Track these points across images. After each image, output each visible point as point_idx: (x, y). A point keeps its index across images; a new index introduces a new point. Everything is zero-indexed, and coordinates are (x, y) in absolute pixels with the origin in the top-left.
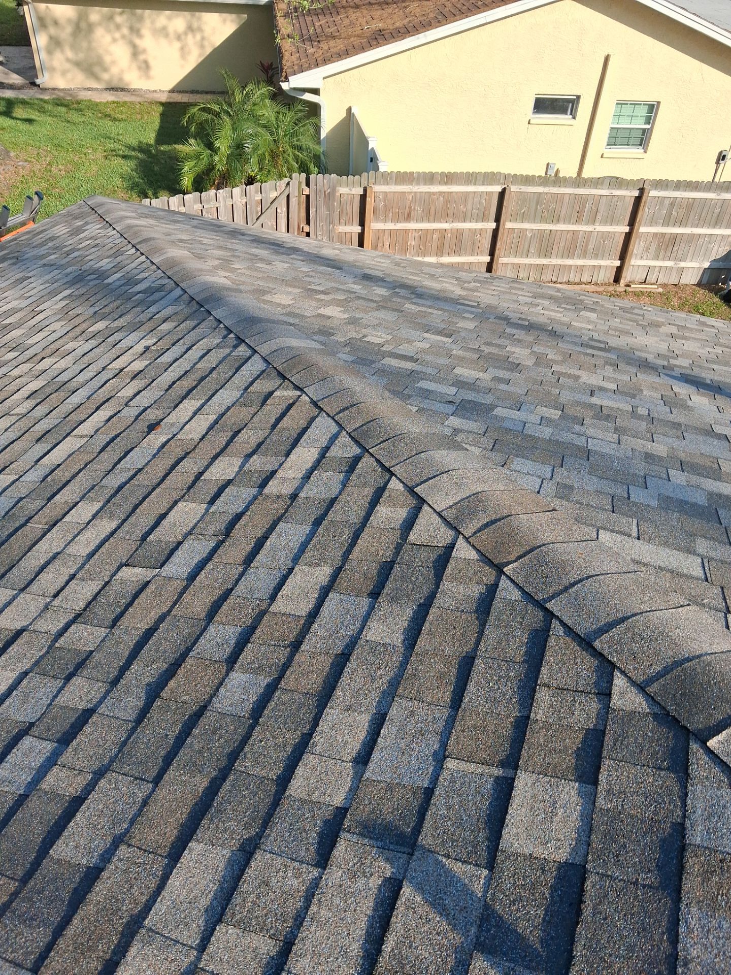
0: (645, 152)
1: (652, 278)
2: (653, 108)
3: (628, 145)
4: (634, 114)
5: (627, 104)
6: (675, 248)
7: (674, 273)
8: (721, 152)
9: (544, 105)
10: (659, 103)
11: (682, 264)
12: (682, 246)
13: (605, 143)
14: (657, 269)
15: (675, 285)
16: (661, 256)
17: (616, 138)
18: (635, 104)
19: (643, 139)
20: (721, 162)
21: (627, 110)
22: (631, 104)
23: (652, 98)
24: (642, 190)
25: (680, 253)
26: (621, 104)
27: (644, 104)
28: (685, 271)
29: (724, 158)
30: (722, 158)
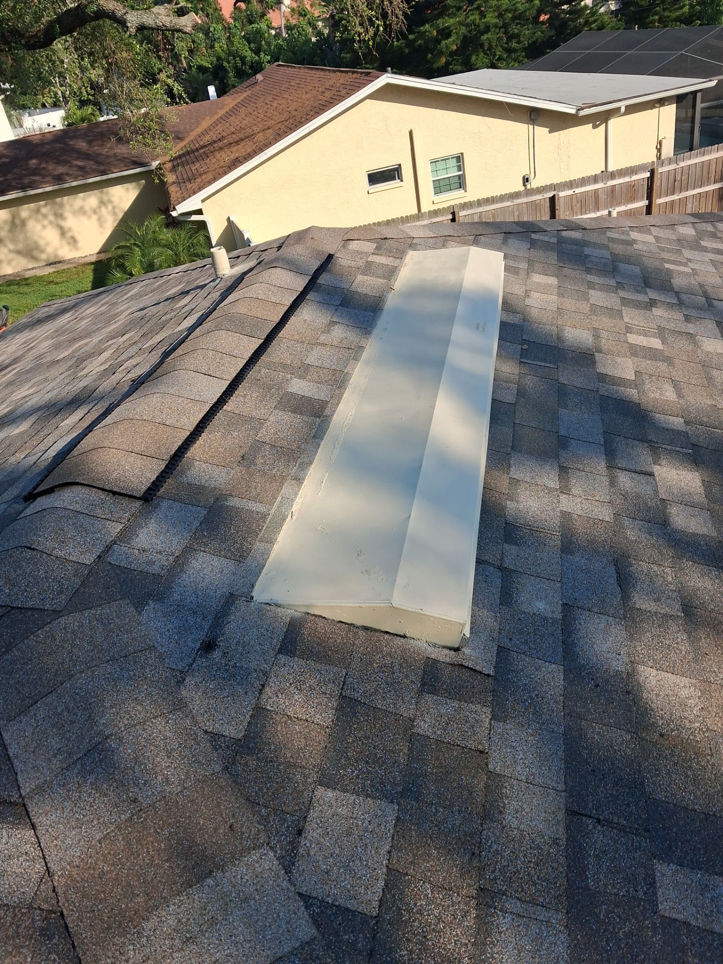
0: (466, 191)
2: (459, 158)
3: (451, 190)
4: (447, 167)
5: (438, 161)
8: (524, 177)
9: (376, 178)
10: (462, 154)
13: (433, 193)
17: (440, 187)
18: (445, 160)
19: (461, 183)
20: (526, 184)
21: (441, 165)
22: (441, 160)
23: (456, 151)
24: (453, 214)
26: (434, 162)
27: (452, 158)
29: (527, 180)
30: (526, 180)
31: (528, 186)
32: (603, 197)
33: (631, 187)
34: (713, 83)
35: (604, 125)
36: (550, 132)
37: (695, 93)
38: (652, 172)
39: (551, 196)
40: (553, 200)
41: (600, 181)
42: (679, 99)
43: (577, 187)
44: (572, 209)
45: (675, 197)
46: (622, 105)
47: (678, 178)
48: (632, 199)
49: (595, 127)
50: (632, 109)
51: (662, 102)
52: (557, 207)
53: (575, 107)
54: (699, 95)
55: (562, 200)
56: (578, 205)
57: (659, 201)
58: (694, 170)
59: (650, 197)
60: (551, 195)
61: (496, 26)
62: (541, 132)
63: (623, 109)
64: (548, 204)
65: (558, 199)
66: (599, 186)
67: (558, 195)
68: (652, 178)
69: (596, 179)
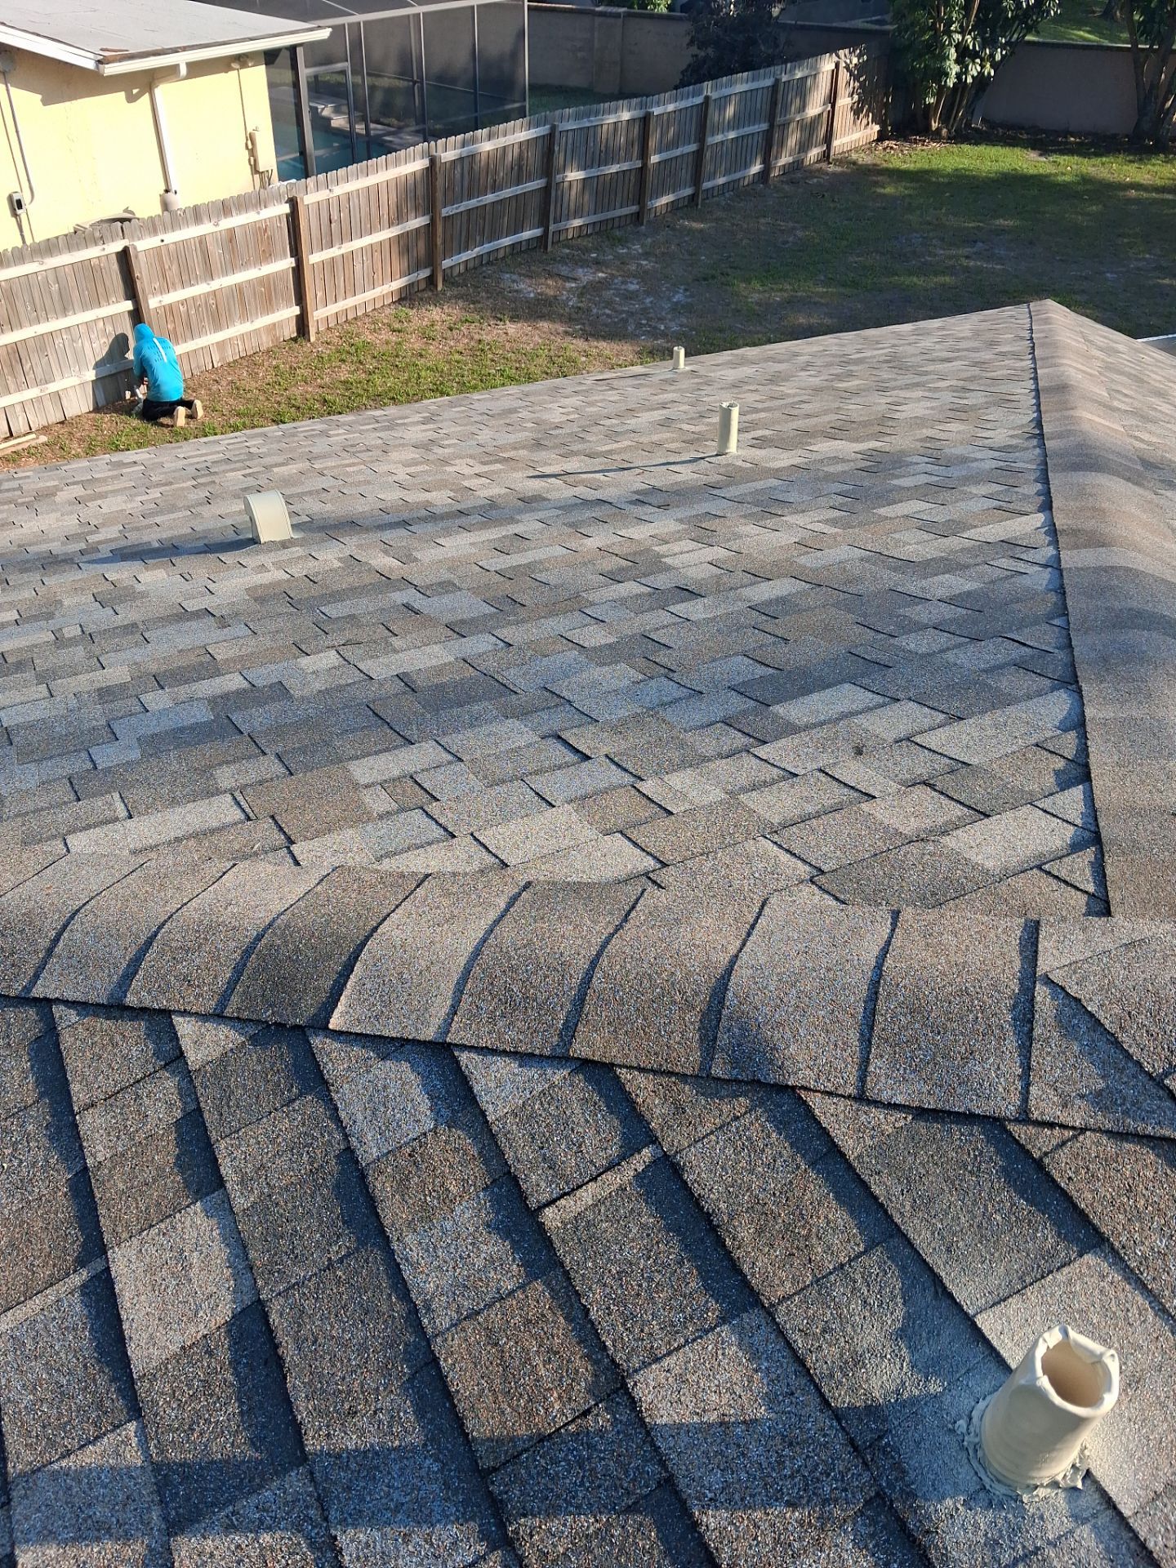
1: (19, 426)
6: (27, 367)
7: (48, 404)
8: (10, 198)
11: (52, 387)
12: (35, 358)
14: (18, 408)
15: (62, 423)
16: (12, 387)
20: (19, 212)
25: (38, 370)
28: (62, 396)
29: (19, 204)
30: (16, 205)
31: (24, 217)
32: (216, 252)
33: (261, 231)
34: (324, 34)
35: (146, 97)
36: (45, 102)
37: (293, 49)
38: (293, 203)
39: (120, 249)
40: (124, 257)
41: (205, 220)
42: (270, 57)
43: (165, 231)
44: (164, 276)
45: (335, 252)
46: (182, 59)
47: (335, 217)
48: (267, 256)
49: (131, 99)
50: (198, 69)
51: (242, 60)
52: (137, 274)
53: (92, 56)
54: (300, 51)
55: (142, 257)
56: (175, 268)
57: (313, 258)
58: (356, 201)
59: (296, 251)
60: (117, 246)
62: (26, 101)
63: (183, 71)
64: (115, 267)
65: (137, 257)
66: (205, 228)
67: (135, 248)
68: (293, 218)
69: (197, 214)
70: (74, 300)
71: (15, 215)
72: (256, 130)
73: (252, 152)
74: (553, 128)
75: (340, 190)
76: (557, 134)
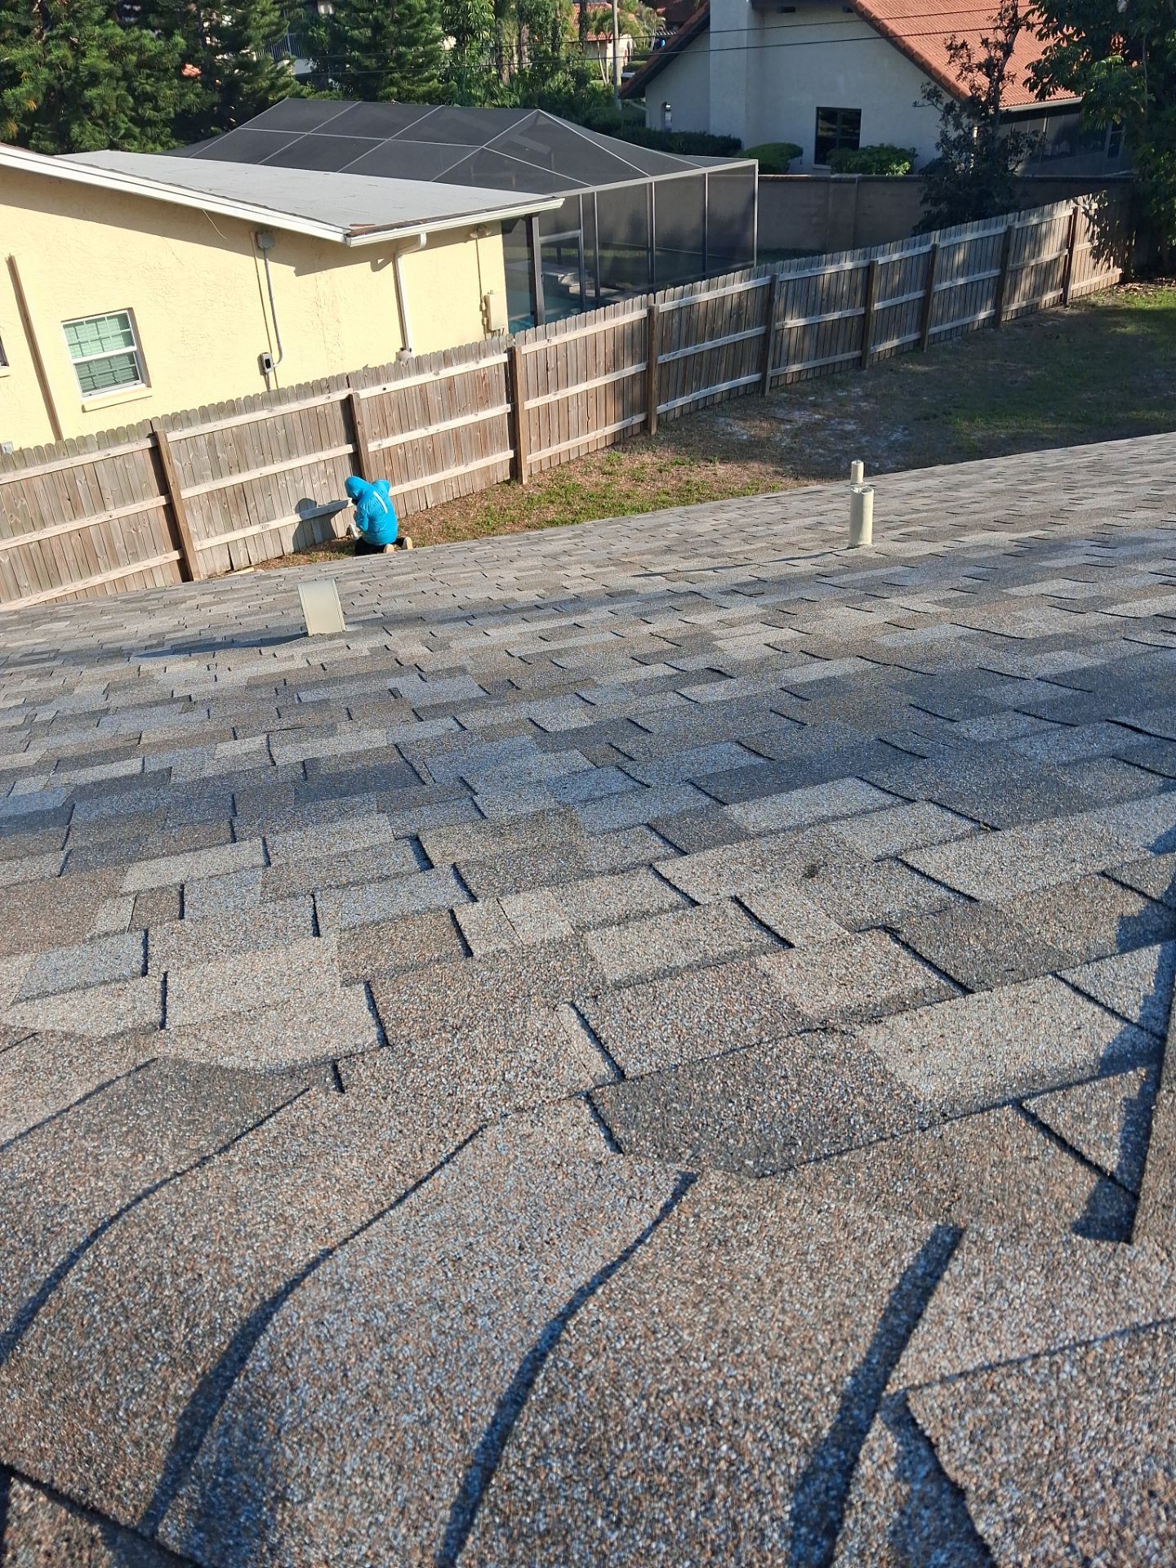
0: (149, 386)
1: (240, 559)
2: (126, 319)
3: (117, 383)
4: (102, 335)
5: (82, 323)
6: (251, 506)
7: (268, 540)
8: (261, 358)
10: (130, 309)
11: (274, 524)
12: (259, 497)
13: (79, 389)
14: (240, 544)
15: (280, 558)
16: (236, 524)
17: (92, 377)
18: (96, 321)
19: (136, 369)
20: (267, 370)
21: (87, 332)
22: (87, 322)
23: (118, 305)
24: (154, 436)
25: (261, 509)
26: (71, 325)
27: (109, 318)
28: (282, 533)
29: (268, 363)
30: (265, 364)
31: (271, 375)
32: (435, 398)
33: (480, 380)
34: (558, 203)
35: (390, 266)
36: (298, 273)
37: (528, 218)
38: (511, 352)
39: (344, 397)
40: (348, 404)
41: (427, 369)
42: (506, 227)
43: (388, 380)
44: (385, 421)
45: (551, 398)
46: (422, 231)
47: (552, 365)
48: (484, 402)
49: (376, 268)
50: (438, 239)
51: (480, 230)
52: (358, 419)
53: (340, 230)
54: (535, 220)
55: (364, 405)
56: (395, 414)
57: (529, 404)
58: (574, 350)
59: (512, 397)
60: (342, 395)
61: (110, 75)
62: (282, 272)
63: (423, 240)
64: (339, 414)
65: (359, 404)
66: (427, 377)
67: (358, 395)
68: (511, 367)
69: (419, 365)
70: (299, 444)
71: (264, 373)
72: (491, 293)
73: (486, 313)
74: (774, 278)
75: (556, 340)
76: (777, 284)
